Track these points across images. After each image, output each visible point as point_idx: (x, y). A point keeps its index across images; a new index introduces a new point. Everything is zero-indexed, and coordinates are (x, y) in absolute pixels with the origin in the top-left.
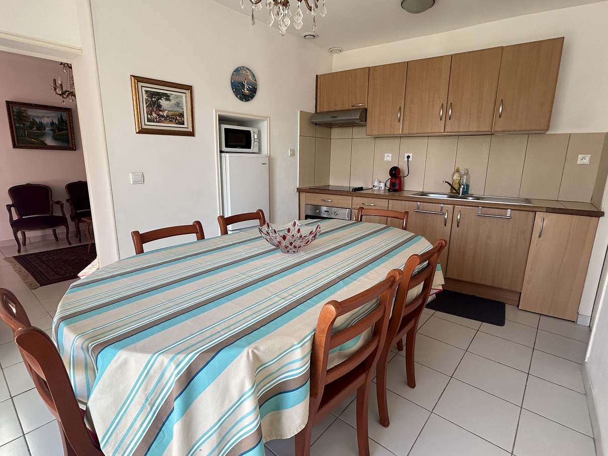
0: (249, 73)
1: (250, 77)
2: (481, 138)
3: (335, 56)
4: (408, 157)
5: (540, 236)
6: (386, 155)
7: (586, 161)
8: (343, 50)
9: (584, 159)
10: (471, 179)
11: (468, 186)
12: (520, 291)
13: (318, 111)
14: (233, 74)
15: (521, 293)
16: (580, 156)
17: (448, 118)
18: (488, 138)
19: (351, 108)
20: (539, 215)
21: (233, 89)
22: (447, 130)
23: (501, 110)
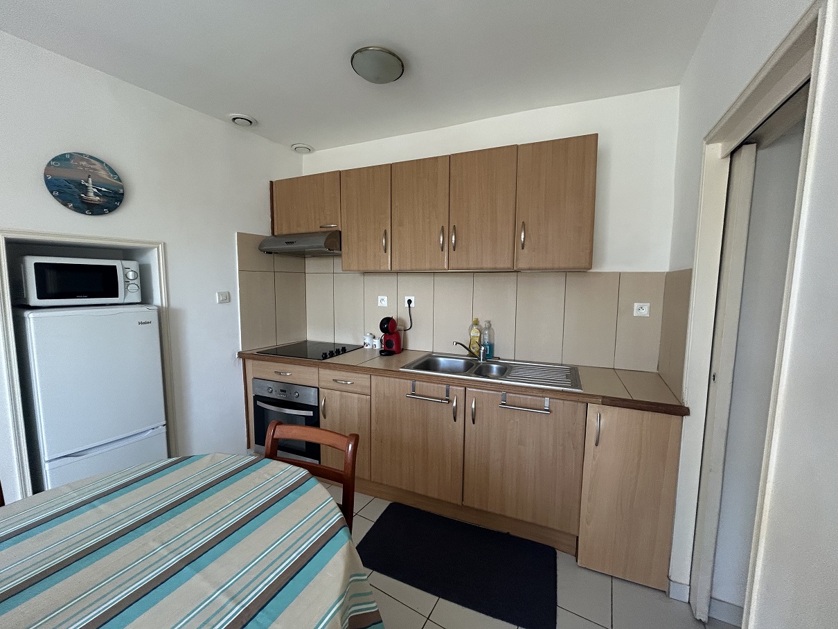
0: (98, 166)
1: (103, 174)
2: (502, 277)
3: (305, 157)
4: (410, 302)
5: (597, 445)
6: (380, 298)
7: (645, 312)
8: (314, 150)
9: (642, 310)
10: (495, 336)
11: (491, 346)
12: (576, 533)
13: (276, 234)
14: (49, 164)
15: (578, 537)
16: (636, 305)
17: (451, 248)
18: (513, 277)
19: (319, 229)
20: (593, 409)
21: (52, 193)
22: (451, 266)
23: (523, 237)
